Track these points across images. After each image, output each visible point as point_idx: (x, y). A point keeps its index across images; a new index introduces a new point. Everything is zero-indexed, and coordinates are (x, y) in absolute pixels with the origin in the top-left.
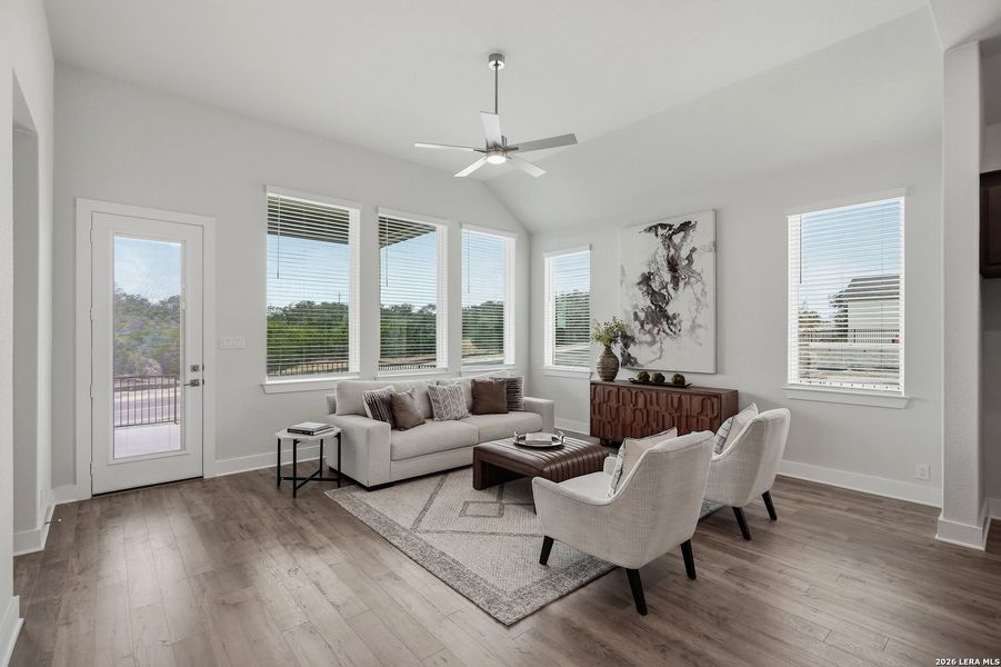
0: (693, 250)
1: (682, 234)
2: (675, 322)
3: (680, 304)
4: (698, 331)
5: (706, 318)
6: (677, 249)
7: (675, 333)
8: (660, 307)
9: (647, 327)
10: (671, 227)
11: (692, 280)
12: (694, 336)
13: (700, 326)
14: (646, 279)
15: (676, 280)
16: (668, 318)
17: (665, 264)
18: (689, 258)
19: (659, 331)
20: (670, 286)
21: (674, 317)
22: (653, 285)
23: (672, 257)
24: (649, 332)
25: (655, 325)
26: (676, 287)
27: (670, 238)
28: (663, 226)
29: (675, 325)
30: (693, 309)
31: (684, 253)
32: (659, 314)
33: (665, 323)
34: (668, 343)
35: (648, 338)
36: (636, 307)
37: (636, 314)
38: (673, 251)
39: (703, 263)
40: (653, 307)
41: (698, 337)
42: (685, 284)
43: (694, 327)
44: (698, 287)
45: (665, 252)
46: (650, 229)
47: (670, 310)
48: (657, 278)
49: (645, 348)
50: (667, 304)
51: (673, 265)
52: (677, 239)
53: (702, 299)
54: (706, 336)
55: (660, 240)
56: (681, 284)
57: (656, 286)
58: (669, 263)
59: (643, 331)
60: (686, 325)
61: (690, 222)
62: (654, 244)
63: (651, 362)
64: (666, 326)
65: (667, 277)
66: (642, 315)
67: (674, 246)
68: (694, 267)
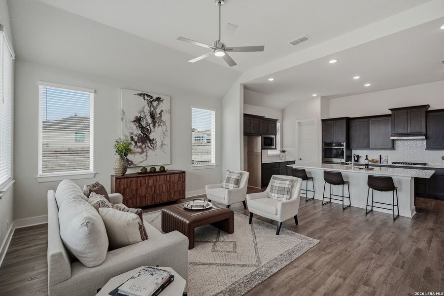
0: (162, 111)
1: (157, 102)
2: (153, 142)
3: (156, 134)
4: (164, 146)
5: (167, 141)
6: (155, 108)
7: (154, 147)
8: (146, 135)
9: (139, 144)
10: (152, 97)
11: (162, 124)
12: (162, 149)
13: (165, 145)
14: (138, 120)
15: (154, 123)
16: (150, 140)
17: (149, 114)
18: (160, 114)
19: (145, 146)
20: (151, 125)
21: (153, 140)
22: (142, 123)
23: (152, 112)
24: (140, 147)
25: (143, 144)
26: (154, 126)
27: (151, 103)
28: (148, 96)
29: (154, 144)
30: (162, 137)
31: (158, 111)
32: (145, 138)
33: (148, 143)
34: (150, 152)
35: (139, 150)
36: (132, 133)
37: (132, 138)
38: (152, 109)
39: (166, 117)
40: (142, 135)
41: (164, 149)
42: (159, 125)
43: (162, 145)
44: (164, 128)
45: (149, 108)
46: (141, 95)
47: (151, 136)
48: (144, 120)
49: (138, 156)
50: (150, 134)
51: (153, 116)
52: (155, 104)
53: (165, 133)
54: (167, 148)
55: (146, 102)
56: (157, 125)
57: (144, 124)
58: (151, 114)
59: (136, 146)
60: (159, 144)
61: (160, 98)
62: (143, 103)
63: (142, 162)
64: (149, 145)
65: (150, 121)
66: (136, 138)
67: (153, 107)
68: (162, 118)
